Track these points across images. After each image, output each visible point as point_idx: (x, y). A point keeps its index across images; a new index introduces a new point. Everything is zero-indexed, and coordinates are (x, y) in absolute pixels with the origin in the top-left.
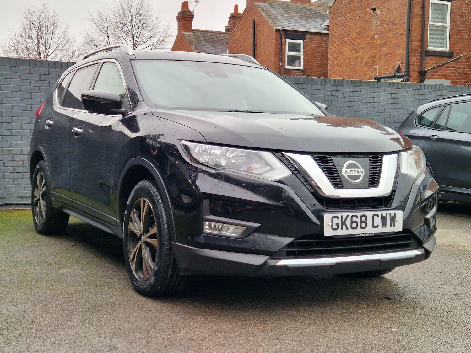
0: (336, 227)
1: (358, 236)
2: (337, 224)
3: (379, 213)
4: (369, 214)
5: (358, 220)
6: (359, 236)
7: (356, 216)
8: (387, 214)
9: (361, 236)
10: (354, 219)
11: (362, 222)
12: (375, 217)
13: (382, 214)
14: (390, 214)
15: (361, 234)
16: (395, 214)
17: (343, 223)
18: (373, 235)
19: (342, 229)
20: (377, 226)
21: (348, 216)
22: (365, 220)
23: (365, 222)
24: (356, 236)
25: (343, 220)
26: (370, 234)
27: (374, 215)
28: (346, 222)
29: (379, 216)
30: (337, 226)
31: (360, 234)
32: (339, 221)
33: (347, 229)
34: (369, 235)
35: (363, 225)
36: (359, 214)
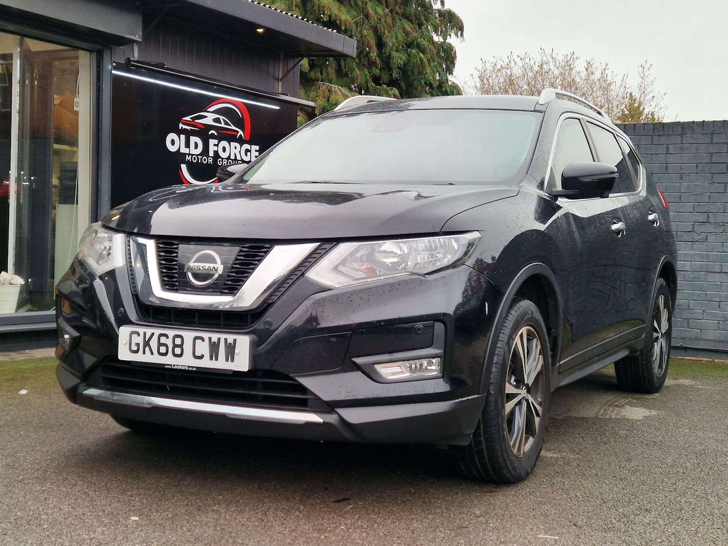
0: (136, 349)
1: (168, 367)
2: (138, 345)
3: (206, 335)
4: (189, 335)
5: (169, 342)
6: (170, 367)
7: (167, 336)
8: (219, 339)
9: (173, 368)
10: (163, 340)
11: (175, 346)
12: (198, 342)
13: (210, 339)
14: (226, 340)
15: (174, 366)
16: (235, 340)
17: (147, 343)
18: (195, 369)
19: (144, 353)
20: (202, 357)
21: (153, 334)
22: (180, 343)
23: (181, 346)
24: (166, 367)
25: (147, 340)
26: (189, 367)
27: (196, 338)
28: (150, 343)
29: (204, 341)
30: (136, 347)
31: (171, 365)
32: (140, 340)
33: (152, 354)
34: (187, 369)
35: (178, 351)
36: (171, 333)
